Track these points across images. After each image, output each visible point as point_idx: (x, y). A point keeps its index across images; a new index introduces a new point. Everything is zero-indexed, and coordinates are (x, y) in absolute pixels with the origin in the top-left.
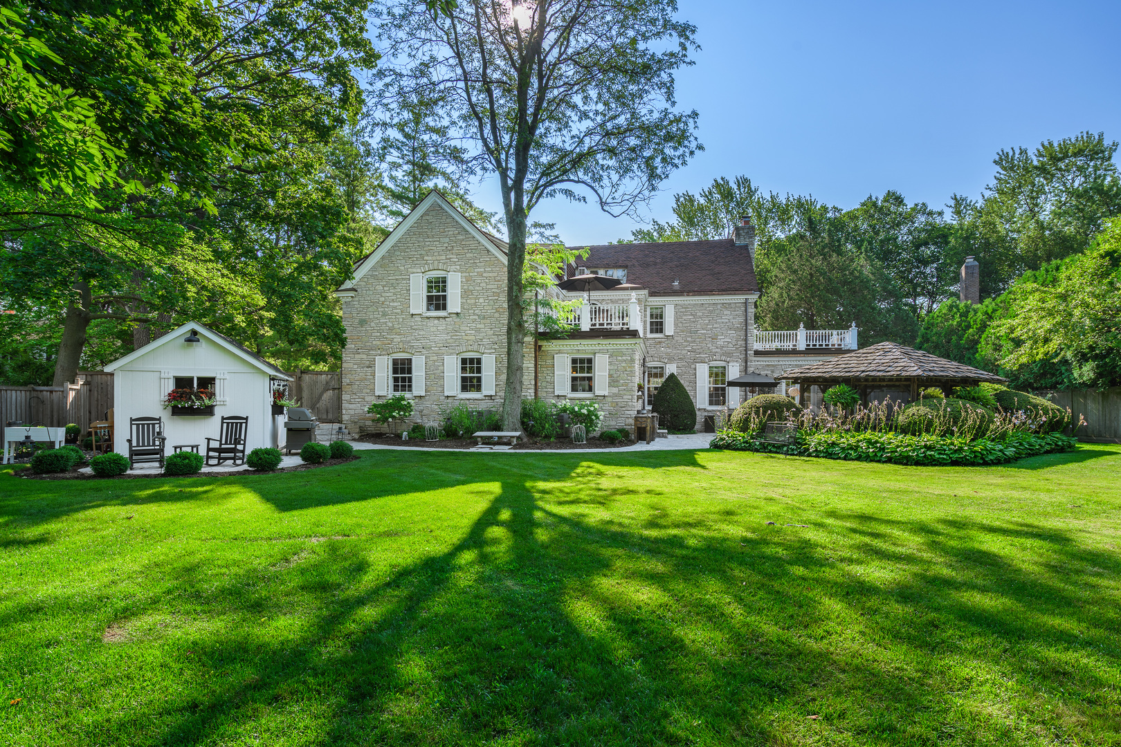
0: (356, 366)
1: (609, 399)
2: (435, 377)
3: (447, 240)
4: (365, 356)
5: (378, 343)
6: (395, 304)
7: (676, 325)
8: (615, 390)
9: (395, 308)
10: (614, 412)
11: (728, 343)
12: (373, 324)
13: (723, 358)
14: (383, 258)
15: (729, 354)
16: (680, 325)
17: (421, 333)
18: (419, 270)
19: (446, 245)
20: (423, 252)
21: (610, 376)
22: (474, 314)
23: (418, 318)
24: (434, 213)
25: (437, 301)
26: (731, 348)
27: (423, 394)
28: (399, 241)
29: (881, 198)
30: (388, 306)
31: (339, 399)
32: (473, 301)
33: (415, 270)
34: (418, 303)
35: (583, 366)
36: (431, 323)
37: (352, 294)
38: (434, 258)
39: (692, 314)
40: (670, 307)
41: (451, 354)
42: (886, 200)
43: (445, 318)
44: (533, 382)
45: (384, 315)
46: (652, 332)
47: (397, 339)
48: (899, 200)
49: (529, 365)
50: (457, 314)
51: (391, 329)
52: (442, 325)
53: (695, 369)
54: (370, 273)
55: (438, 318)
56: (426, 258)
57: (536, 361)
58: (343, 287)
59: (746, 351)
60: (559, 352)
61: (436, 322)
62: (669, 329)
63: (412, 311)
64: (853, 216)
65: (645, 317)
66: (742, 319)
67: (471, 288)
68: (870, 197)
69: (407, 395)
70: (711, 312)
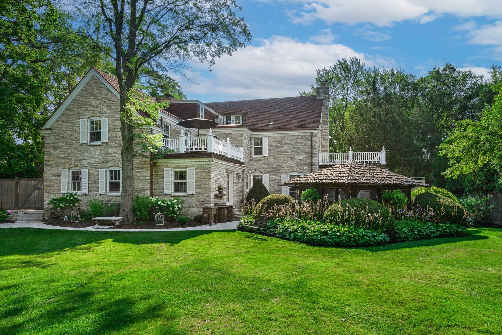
0: (51, 176)
1: (196, 196)
2: (94, 182)
3: (101, 98)
4: (56, 170)
5: (63, 161)
6: (73, 138)
7: (269, 149)
8: (199, 191)
9: (72, 140)
10: (199, 204)
11: (301, 160)
12: (60, 150)
13: (298, 170)
14: (66, 109)
15: (301, 168)
16: (272, 149)
17: (86, 155)
18: (85, 117)
19: (100, 101)
20: (88, 106)
21: (196, 182)
22: (116, 143)
23: (85, 146)
24: (93, 81)
25: (96, 136)
26: (303, 164)
27: (87, 192)
28: (75, 99)
29: (441, 69)
30: (69, 139)
31: (42, 194)
32: (115, 135)
33: (83, 117)
34: (85, 137)
35: (181, 176)
36: (92, 149)
37: (49, 132)
38: (94, 109)
39: (279, 143)
40: (266, 138)
41: (103, 168)
42: (445, 70)
43: (99, 146)
44: (149, 185)
45: (67, 144)
46: (255, 154)
47: (74, 159)
48: (453, 69)
49: (147, 175)
50: (106, 143)
51: (70, 153)
52: (98, 150)
53: (281, 177)
54: (59, 119)
55: (96, 146)
56: (89, 109)
57: (151, 172)
58: (44, 128)
59: (311, 165)
60: (167, 167)
61: (95, 148)
62: (265, 152)
63: (81, 142)
64: (423, 80)
65: (251, 144)
66: (309, 146)
67: (114, 127)
68: (435, 68)
69: (79, 193)
70: (290, 141)
